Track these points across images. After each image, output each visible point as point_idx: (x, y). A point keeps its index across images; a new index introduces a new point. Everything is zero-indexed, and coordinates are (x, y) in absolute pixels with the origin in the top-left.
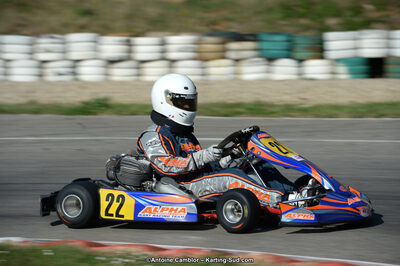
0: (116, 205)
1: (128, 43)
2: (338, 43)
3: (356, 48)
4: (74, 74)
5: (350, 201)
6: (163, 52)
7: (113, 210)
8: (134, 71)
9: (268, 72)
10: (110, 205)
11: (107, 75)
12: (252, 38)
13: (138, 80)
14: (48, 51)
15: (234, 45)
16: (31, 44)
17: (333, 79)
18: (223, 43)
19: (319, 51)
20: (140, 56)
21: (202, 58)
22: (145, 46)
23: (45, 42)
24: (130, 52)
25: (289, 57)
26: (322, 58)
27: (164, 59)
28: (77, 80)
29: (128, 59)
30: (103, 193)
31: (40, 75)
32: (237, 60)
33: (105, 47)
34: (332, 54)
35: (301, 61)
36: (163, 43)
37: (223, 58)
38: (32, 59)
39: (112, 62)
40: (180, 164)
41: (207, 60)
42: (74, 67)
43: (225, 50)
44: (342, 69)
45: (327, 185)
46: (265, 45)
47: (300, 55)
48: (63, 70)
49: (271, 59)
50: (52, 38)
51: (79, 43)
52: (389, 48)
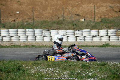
0: (51, 59)
1: (98, 32)
5: (94, 57)
6: (107, 34)
7: (50, 60)
8: (100, 39)
10: (50, 59)
11: (93, 40)
14: (78, 34)
16: (74, 32)
22: (102, 32)
30: (48, 56)
31: (76, 40)
38: (74, 36)
40: (61, 51)
42: (84, 38)
45: (89, 55)
50: (79, 31)
51: (86, 32)
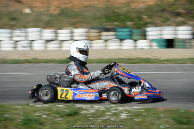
1: (56, 32)
2: (152, 32)
3: (161, 35)
4: (31, 47)
6: (72, 36)
8: (58, 45)
9: (120, 46)
11: (46, 47)
12: (113, 30)
13: (60, 49)
14: (19, 36)
15: (104, 33)
16: (11, 33)
17: (150, 49)
18: (100, 32)
19: (144, 36)
20: (61, 38)
21: (90, 39)
22: (64, 34)
23: (17, 32)
24: (56, 36)
25: (130, 39)
26: (145, 39)
27: (72, 40)
28: (32, 49)
29: (56, 40)
31: (15, 48)
32: (106, 40)
33: (45, 34)
34: (149, 38)
35: (136, 40)
36: (72, 33)
37: (100, 39)
38: (11, 40)
39: (48, 41)
41: (92, 40)
42: (31, 44)
43: (100, 36)
44: (155, 44)
46: (119, 33)
47: (135, 38)
48: (25, 45)
49: (122, 40)
50: (21, 30)
51: (33, 32)
52: (176, 34)
